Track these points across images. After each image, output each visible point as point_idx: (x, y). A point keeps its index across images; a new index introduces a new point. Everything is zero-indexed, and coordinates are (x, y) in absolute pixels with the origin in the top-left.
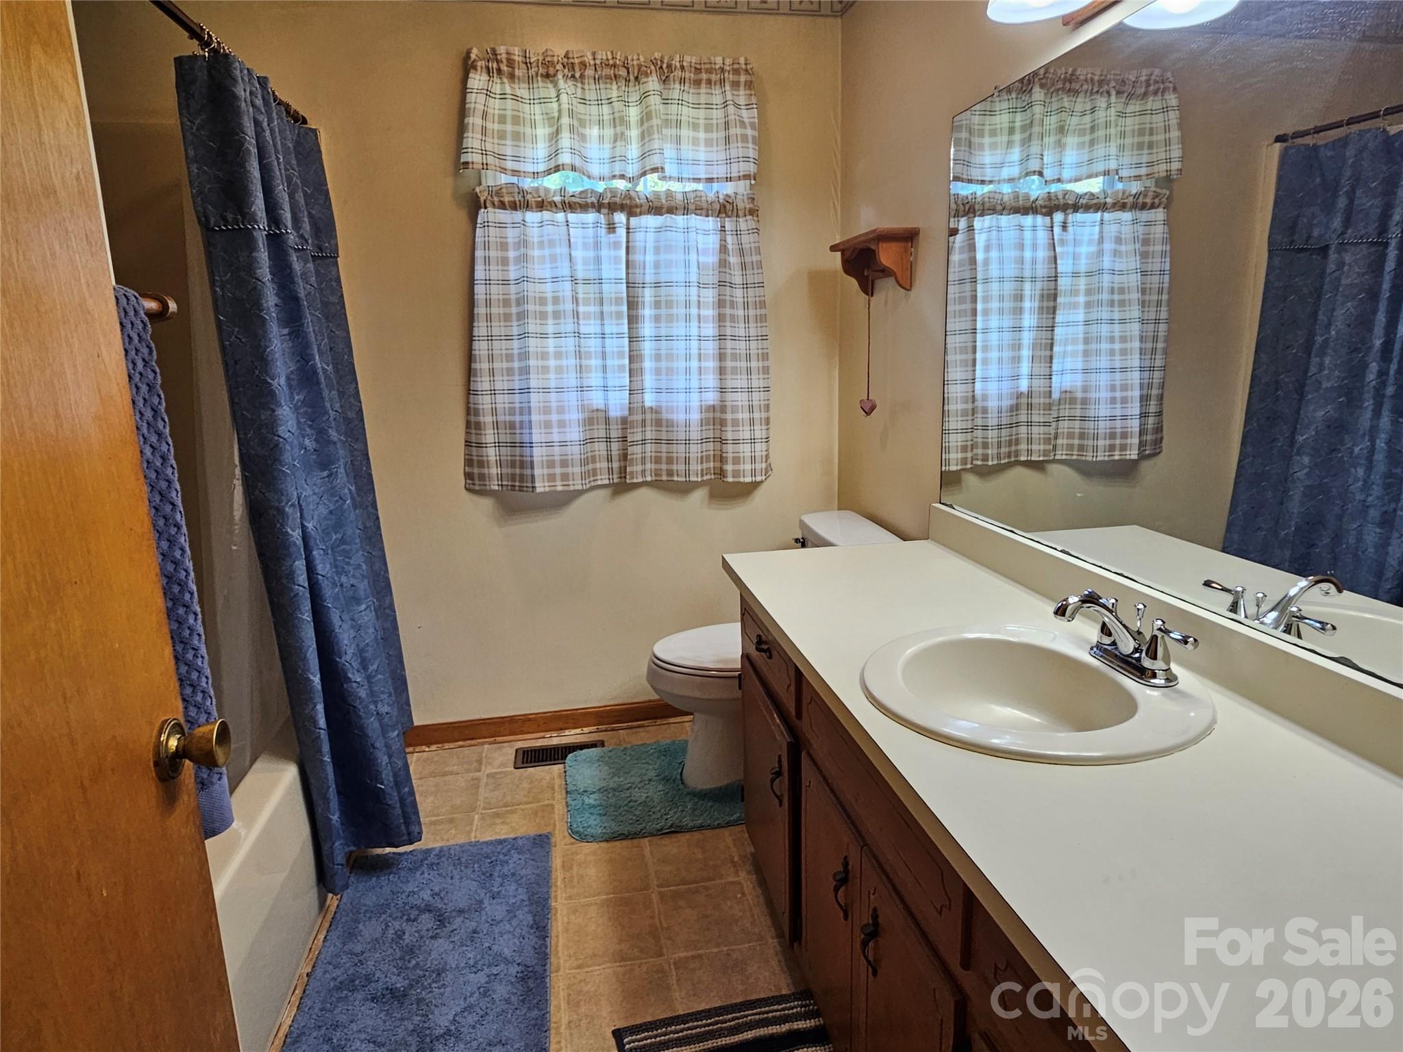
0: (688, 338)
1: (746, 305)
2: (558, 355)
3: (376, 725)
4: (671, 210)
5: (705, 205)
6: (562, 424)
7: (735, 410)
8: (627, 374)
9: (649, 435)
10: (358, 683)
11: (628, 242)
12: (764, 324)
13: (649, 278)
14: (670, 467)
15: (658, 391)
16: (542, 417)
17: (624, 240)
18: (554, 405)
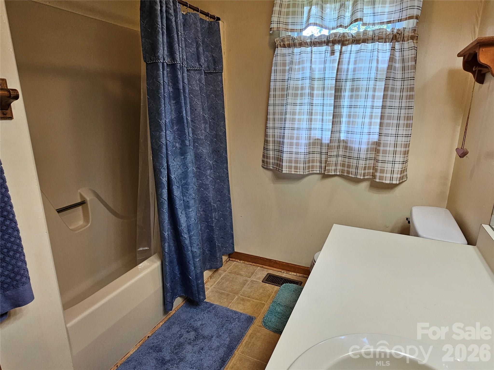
0: (365, 107)
1: (402, 90)
2: (300, 114)
3: (191, 255)
4: (365, 41)
5: (384, 36)
6: (297, 144)
7: (385, 145)
8: (331, 124)
9: (341, 153)
10: (185, 238)
11: (339, 59)
12: (411, 100)
13: (350, 77)
14: (349, 169)
15: (348, 132)
16: (289, 141)
17: (338, 58)
18: (295, 135)
